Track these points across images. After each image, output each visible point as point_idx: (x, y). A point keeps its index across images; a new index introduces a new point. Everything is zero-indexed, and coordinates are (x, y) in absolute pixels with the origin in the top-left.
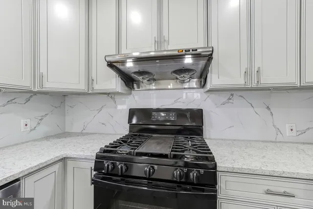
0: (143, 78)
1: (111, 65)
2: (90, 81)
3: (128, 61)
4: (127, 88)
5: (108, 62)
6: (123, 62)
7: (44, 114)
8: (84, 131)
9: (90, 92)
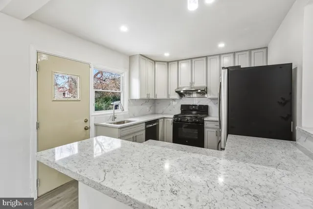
0: (186, 94)
2: (168, 95)
4: (180, 97)
5: (176, 91)
6: (180, 91)
7: (151, 106)
8: (163, 113)
9: (169, 99)
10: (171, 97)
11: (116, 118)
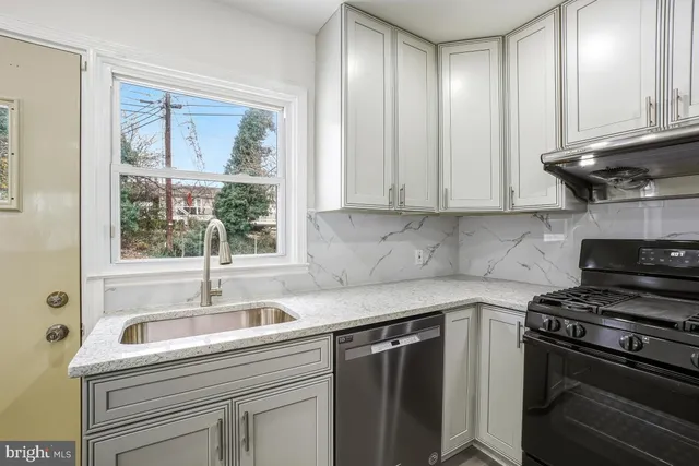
0: (617, 180)
1: (550, 167)
2: (508, 193)
3: (583, 157)
4: (576, 201)
5: (545, 164)
6: (574, 161)
7: (435, 244)
8: (489, 276)
9: (508, 210)
10: (523, 202)
11: (219, 293)
